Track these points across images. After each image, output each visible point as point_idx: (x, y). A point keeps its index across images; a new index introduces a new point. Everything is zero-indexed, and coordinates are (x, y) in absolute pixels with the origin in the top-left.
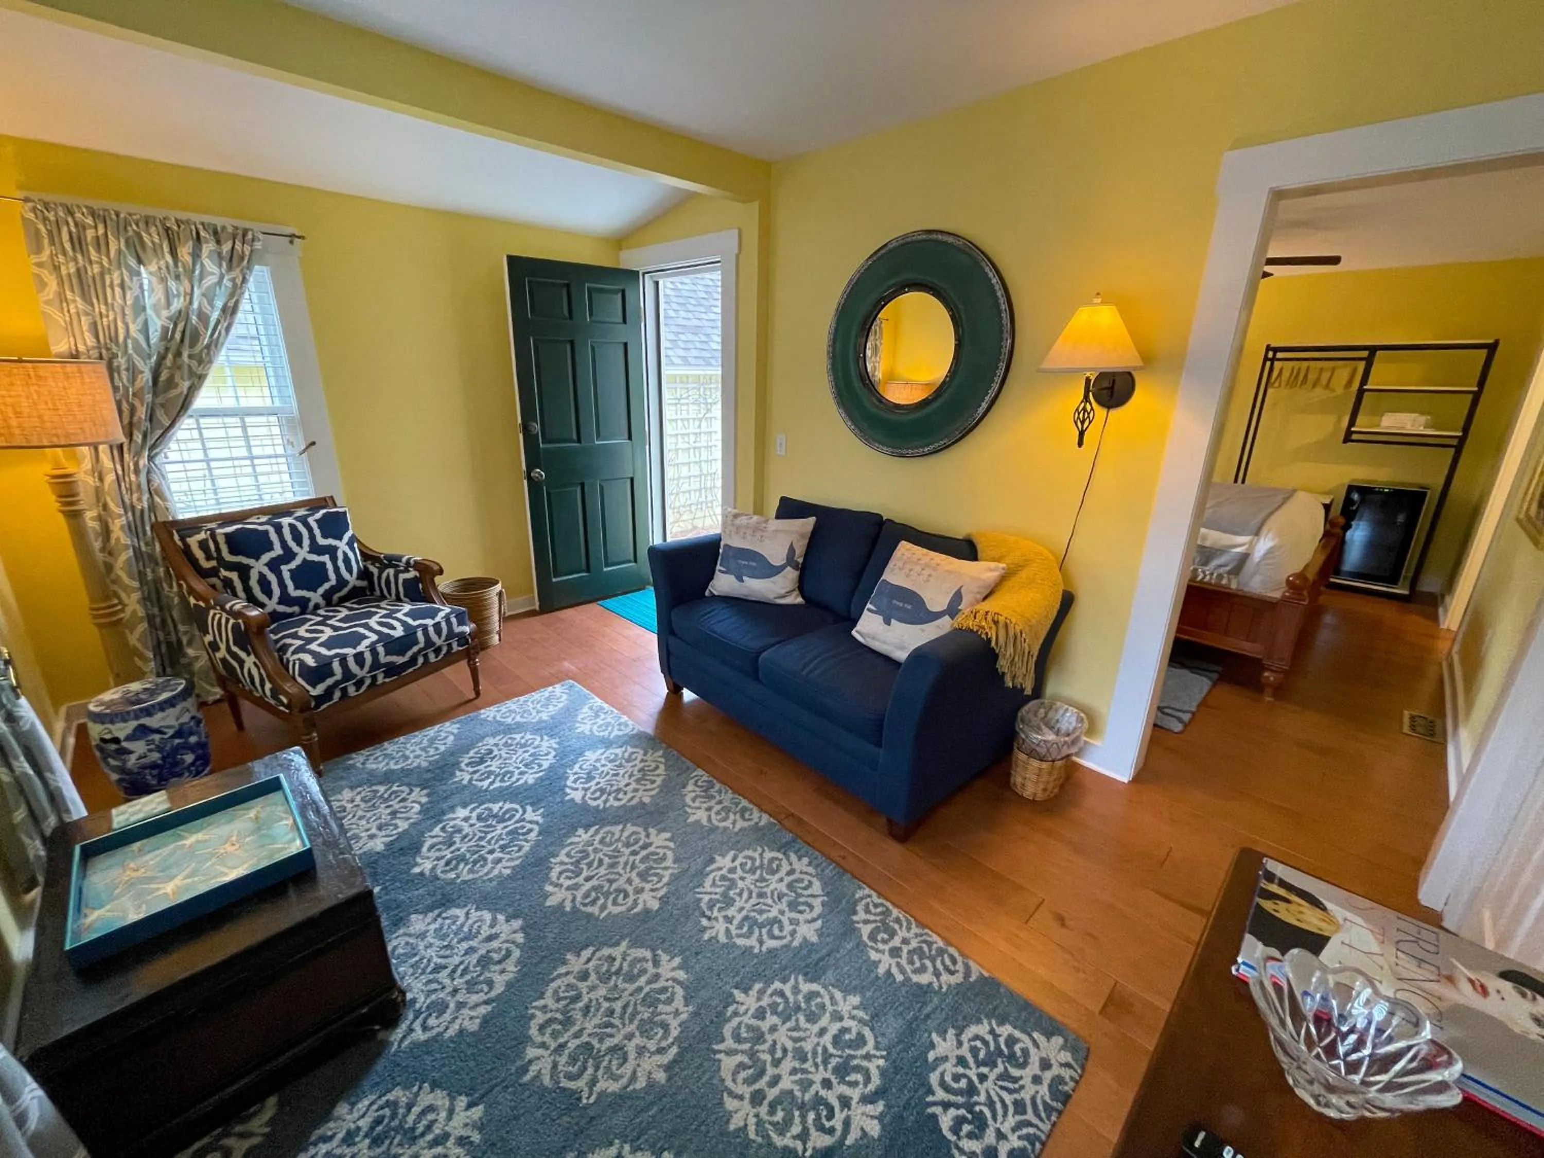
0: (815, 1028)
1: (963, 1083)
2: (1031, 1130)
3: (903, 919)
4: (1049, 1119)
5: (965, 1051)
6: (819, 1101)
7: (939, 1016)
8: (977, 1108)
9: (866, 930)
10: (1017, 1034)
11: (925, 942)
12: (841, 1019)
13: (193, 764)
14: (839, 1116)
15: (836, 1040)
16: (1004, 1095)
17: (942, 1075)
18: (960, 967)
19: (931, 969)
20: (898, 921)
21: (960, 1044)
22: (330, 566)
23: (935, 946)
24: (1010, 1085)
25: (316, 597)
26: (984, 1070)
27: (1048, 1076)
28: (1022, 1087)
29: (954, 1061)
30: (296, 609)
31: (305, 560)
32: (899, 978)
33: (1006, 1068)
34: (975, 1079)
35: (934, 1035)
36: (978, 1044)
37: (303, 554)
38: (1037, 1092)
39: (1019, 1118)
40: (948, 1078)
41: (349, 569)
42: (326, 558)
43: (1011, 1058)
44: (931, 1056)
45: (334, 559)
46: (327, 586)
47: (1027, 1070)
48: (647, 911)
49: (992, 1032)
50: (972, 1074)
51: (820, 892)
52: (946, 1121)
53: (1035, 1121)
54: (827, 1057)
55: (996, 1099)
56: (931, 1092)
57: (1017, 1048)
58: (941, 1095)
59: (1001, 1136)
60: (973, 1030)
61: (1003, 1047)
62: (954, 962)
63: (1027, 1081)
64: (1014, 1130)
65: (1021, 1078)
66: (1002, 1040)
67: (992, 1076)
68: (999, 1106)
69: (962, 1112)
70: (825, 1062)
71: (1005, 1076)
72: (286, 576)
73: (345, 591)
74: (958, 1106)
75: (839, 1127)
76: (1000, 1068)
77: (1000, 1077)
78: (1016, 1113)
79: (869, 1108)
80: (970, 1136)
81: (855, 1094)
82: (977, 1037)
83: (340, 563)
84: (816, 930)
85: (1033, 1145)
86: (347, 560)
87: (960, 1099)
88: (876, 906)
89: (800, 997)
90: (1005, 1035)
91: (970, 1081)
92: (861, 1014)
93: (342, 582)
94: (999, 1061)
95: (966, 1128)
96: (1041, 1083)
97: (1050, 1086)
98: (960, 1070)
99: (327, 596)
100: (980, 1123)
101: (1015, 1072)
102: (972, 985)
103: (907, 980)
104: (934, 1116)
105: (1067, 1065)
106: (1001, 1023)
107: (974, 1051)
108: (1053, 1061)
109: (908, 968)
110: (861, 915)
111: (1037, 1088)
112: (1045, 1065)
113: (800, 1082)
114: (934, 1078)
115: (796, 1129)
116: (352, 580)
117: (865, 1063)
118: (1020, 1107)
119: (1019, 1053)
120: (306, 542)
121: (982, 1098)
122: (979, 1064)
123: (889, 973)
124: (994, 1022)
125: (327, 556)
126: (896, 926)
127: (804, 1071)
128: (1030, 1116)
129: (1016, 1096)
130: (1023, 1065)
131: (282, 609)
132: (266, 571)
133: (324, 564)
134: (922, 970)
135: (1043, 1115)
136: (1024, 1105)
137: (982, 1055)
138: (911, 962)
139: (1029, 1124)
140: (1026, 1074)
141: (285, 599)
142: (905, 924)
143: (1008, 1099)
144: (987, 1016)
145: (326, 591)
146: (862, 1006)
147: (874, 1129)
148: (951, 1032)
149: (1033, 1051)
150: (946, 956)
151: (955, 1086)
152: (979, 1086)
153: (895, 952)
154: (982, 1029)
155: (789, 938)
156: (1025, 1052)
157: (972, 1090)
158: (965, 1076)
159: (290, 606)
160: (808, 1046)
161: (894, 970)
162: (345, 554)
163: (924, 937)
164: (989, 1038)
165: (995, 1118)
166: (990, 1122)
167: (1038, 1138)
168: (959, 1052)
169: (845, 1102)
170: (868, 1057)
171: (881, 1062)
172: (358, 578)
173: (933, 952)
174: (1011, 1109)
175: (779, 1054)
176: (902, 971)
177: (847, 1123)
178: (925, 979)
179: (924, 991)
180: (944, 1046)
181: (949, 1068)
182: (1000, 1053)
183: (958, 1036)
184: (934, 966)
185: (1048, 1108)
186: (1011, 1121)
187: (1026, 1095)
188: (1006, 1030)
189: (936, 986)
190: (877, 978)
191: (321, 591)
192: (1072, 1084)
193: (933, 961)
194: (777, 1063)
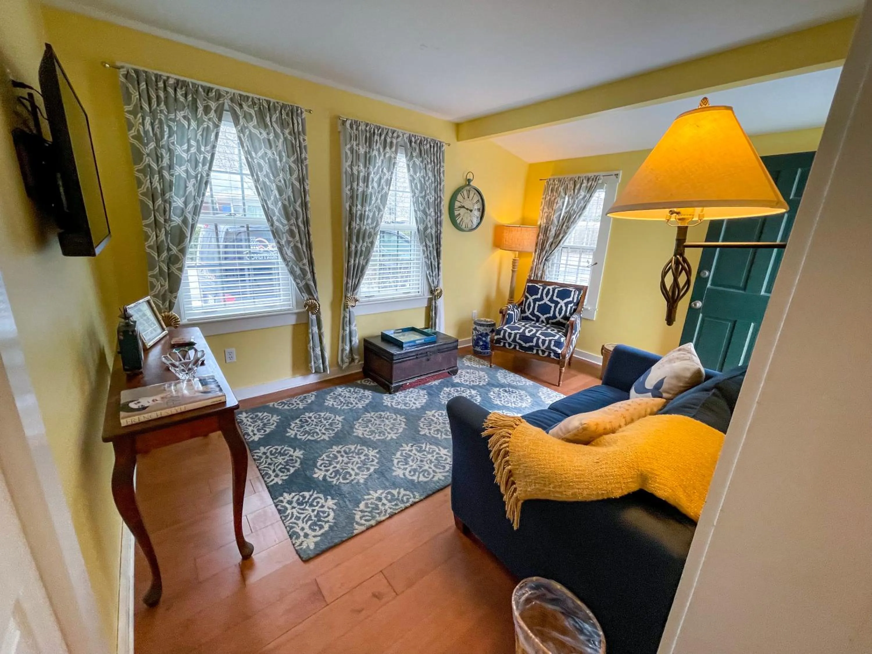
0: (355, 468)
1: (315, 504)
2: (289, 518)
3: (397, 507)
4: (289, 526)
5: (325, 509)
6: (330, 464)
7: (343, 504)
8: (305, 505)
9: (395, 492)
10: (322, 531)
11: (381, 512)
12: (355, 475)
13: (482, 345)
14: (324, 469)
15: (349, 473)
16: (304, 515)
17: (321, 498)
18: (363, 522)
19: (366, 510)
20: (396, 505)
21: (329, 508)
22: (553, 309)
23: (377, 515)
24: (305, 519)
25: (543, 318)
26: (316, 512)
27: (302, 534)
28: (303, 522)
29: (324, 504)
30: (535, 319)
31: (545, 303)
32: (366, 497)
33: (312, 520)
34: (314, 508)
35: (336, 501)
36: (326, 515)
37: (546, 300)
38: (299, 527)
39: (295, 516)
40: (319, 500)
41: (560, 313)
42: (553, 305)
43: (315, 524)
44: (329, 497)
45: (555, 307)
46: (548, 315)
47: (308, 528)
48: (419, 431)
49: (328, 522)
50: (317, 508)
51: (420, 479)
52: (307, 494)
53: (291, 521)
54: (343, 469)
55: (304, 512)
56: (318, 493)
57: (317, 528)
58: (315, 495)
59: (293, 508)
60: (332, 514)
61: (320, 523)
62: (366, 520)
63: (304, 525)
64: (292, 513)
65: (306, 524)
66: (323, 524)
67: (312, 514)
68: (302, 512)
69: (306, 500)
70: (342, 469)
71: (310, 519)
72: (537, 305)
73: (554, 321)
74: (309, 499)
75: (321, 468)
76: (313, 518)
77: (310, 517)
78: (297, 516)
79: (322, 476)
80: (298, 499)
81: (328, 474)
82: (329, 515)
83: (557, 310)
84: (399, 475)
85: (285, 516)
86: (561, 309)
87: (310, 500)
88: (408, 499)
89: (368, 466)
90: (325, 526)
91: (315, 506)
92: (355, 481)
93: (554, 317)
94: (316, 519)
95: (301, 499)
96: (301, 530)
97: (298, 532)
98: (319, 505)
99: (548, 319)
100: (299, 504)
101: (310, 522)
102: (352, 524)
103: (364, 500)
104: (309, 491)
105: (301, 544)
106: (330, 527)
107: (324, 512)
108: (305, 539)
109: (370, 502)
110: (402, 492)
111: (300, 528)
112: (306, 536)
113: (339, 462)
114: (321, 496)
115: (325, 458)
116: (559, 318)
117: (336, 478)
118: (298, 518)
119: (315, 528)
120: (549, 297)
121: (307, 507)
122: (318, 511)
123: (369, 494)
124: (331, 524)
125: (554, 305)
126: (393, 504)
127: (342, 463)
128: (293, 520)
129: (301, 519)
130: (310, 527)
131: (530, 316)
132: (532, 301)
133: (551, 307)
134: (367, 506)
135: (291, 525)
136: (297, 520)
137: (321, 514)
138: (372, 503)
139: (291, 518)
140: (306, 527)
141: (533, 314)
142: (394, 507)
143: (302, 516)
144: (335, 523)
145: (547, 317)
146: (358, 483)
147: (315, 476)
148: (335, 507)
149: (314, 534)
150: (370, 518)
151: (316, 501)
152: (312, 508)
153: (379, 499)
154: (330, 518)
155: (397, 466)
156: (314, 530)
157: (311, 505)
158: (317, 506)
159: (533, 317)
160: (349, 465)
161: (370, 497)
162: (561, 307)
163: (384, 513)
164: (326, 519)
165: (300, 509)
166: (299, 507)
167: (285, 519)
168: (326, 507)
169: (327, 471)
170: (338, 479)
171: (335, 482)
172: (562, 318)
173: (374, 514)
174: (298, 515)
175: (350, 458)
176: (368, 499)
177: (321, 470)
178: (362, 506)
179: (357, 505)
180: (330, 503)
181: (322, 501)
182: (319, 520)
183: (333, 509)
184: (366, 512)
185: (292, 528)
186: (295, 514)
187: (300, 522)
188: (326, 527)
189: (357, 509)
190: (369, 490)
191: (546, 316)
192: (294, 542)
193: (369, 512)
194: (348, 457)
